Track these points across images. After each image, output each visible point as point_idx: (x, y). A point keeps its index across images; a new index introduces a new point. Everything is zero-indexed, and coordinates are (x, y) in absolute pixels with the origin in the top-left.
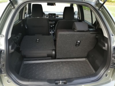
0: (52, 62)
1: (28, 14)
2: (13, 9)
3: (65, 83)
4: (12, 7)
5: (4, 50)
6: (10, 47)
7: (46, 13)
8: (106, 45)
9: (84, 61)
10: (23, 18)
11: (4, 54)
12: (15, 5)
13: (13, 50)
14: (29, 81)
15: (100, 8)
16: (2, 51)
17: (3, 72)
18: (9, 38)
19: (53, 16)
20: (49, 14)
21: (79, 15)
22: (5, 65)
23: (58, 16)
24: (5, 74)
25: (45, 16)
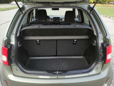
0: (54, 59)
1: (35, 18)
2: (21, 14)
3: (60, 73)
4: (21, 13)
5: (14, 45)
6: (19, 43)
7: (51, 17)
8: (95, 41)
9: (82, 59)
10: (30, 22)
11: (14, 48)
12: (23, 11)
13: (20, 45)
14: (32, 70)
15: (91, 11)
16: (12, 45)
17: (13, 62)
18: (17, 36)
19: (57, 19)
20: (54, 18)
21: (80, 18)
22: (14, 56)
23: (61, 20)
24: (15, 64)
25: (50, 20)
